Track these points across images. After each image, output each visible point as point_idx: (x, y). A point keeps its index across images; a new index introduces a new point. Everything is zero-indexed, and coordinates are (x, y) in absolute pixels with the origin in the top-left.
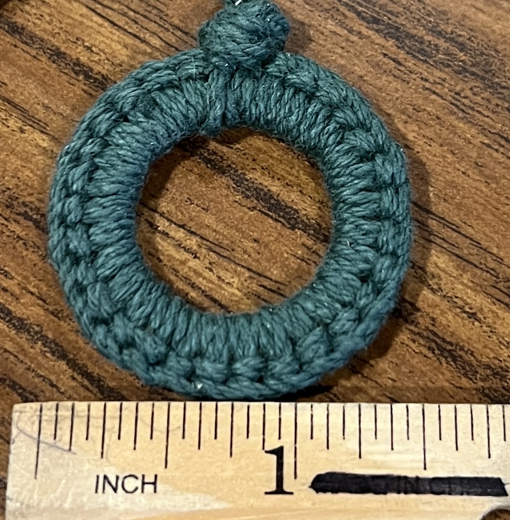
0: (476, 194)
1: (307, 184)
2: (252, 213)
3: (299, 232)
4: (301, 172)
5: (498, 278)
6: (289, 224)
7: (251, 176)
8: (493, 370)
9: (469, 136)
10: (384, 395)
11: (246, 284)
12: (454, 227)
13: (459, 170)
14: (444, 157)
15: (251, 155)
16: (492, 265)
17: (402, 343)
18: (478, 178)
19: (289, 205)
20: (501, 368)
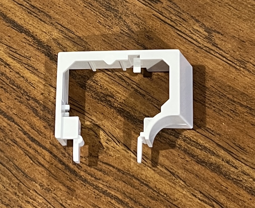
0: (81, 22)
1: (27, 19)
2: (8, 28)
3: (23, 34)
4: (25, 15)
5: (85, 48)
6: (20, 31)
7: (8, 16)
8: (81, 76)
9: (80, 4)
10: (47, 84)
11: (5, 50)
12: (73, 32)
13: (75, 14)
14: (71, 10)
15: (9, 9)
16: (84, 44)
17: (54, 68)
18: (82, 17)
19: (21, 25)
20: (84, 75)
